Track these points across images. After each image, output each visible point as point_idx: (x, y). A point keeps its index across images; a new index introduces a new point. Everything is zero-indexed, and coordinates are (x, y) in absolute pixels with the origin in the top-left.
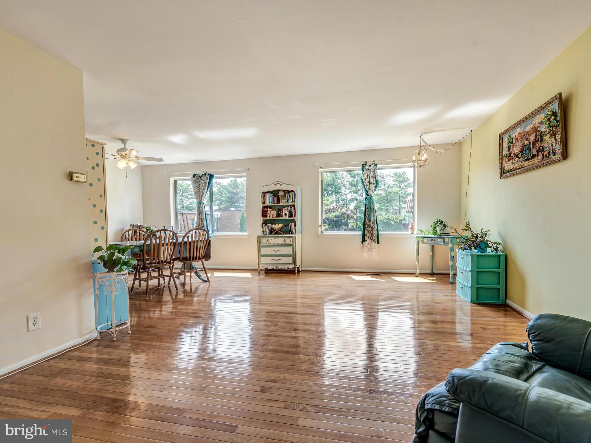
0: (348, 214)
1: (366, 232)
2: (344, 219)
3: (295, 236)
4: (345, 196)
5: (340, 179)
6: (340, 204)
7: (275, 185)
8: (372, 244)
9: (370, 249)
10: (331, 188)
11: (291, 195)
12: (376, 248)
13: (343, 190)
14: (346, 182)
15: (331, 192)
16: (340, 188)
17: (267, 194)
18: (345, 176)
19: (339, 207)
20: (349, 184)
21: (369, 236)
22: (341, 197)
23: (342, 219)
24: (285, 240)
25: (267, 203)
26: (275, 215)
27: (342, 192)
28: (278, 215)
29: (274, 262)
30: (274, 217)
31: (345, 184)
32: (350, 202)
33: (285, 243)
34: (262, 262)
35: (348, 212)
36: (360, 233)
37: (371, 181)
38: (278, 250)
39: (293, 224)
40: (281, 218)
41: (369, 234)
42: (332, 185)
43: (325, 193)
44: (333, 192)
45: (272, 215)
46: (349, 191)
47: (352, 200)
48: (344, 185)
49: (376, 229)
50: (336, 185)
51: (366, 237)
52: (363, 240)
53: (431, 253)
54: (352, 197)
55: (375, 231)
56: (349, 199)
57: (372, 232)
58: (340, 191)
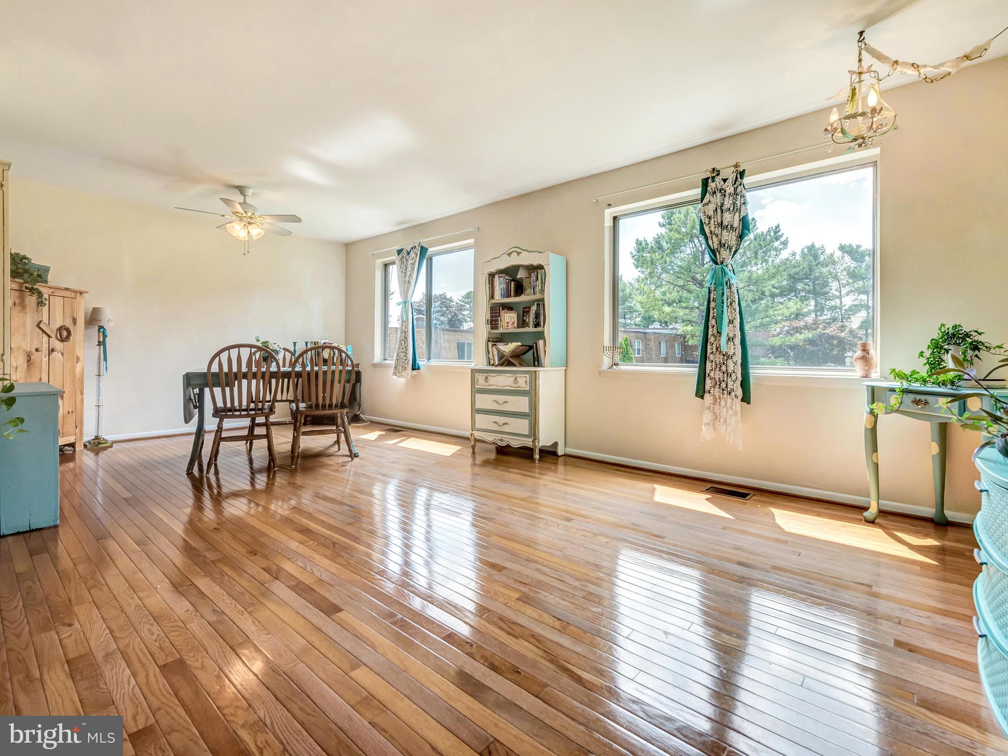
0: (841, 338)
1: (709, 366)
2: (833, 349)
3: (535, 372)
4: (838, 301)
5: (827, 266)
6: (825, 317)
7: (509, 255)
8: (723, 403)
9: (718, 417)
10: (805, 284)
11: (539, 276)
12: (739, 415)
13: (834, 288)
14: (839, 270)
15: (804, 294)
16: (825, 284)
17: (497, 277)
18: (837, 259)
19: (820, 324)
20: (848, 274)
21: (717, 380)
22: (827, 304)
23: (826, 349)
24: (516, 379)
25: (498, 298)
26: (513, 323)
27: (831, 291)
28: (522, 323)
29: (495, 427)
30: (510, 327)
31: (839, 274)
32: (850, 313)
33: (515, 385)
34: (477, 426)
35: (843, 334)
36: (693, 370)
37: (725, 223)
38: (504, 403)
39: (541, 342)
40: (526, 329)
41: (717, 372)
42: (807, 278)
43: (792, 295)
44: (809, 292)
45: (507, 323)
46: (848, 289)
47: (854, 309)
48: (836, 278)
49: (738, 358)
50: (816, 279)
51: (707, 379)
52: (701, 392)
53: (935, 449)
54: (856, 303)
55: (734, 366)
56: (847, 307)
57: (724, 368)
58: (827, 289)
